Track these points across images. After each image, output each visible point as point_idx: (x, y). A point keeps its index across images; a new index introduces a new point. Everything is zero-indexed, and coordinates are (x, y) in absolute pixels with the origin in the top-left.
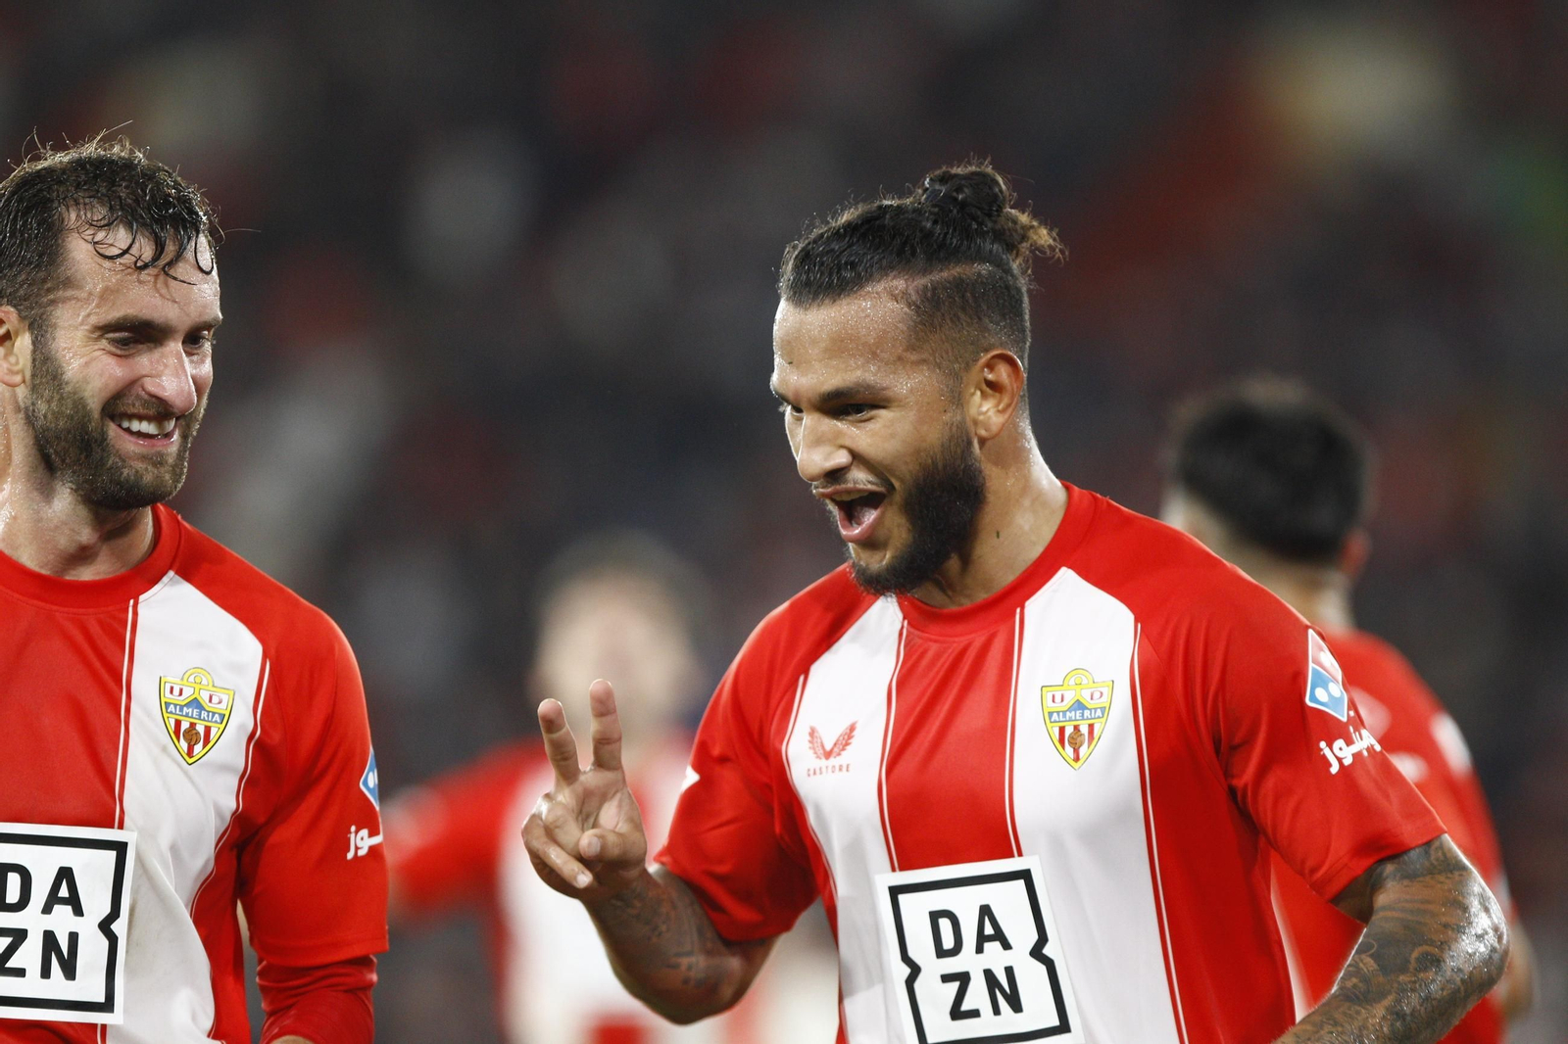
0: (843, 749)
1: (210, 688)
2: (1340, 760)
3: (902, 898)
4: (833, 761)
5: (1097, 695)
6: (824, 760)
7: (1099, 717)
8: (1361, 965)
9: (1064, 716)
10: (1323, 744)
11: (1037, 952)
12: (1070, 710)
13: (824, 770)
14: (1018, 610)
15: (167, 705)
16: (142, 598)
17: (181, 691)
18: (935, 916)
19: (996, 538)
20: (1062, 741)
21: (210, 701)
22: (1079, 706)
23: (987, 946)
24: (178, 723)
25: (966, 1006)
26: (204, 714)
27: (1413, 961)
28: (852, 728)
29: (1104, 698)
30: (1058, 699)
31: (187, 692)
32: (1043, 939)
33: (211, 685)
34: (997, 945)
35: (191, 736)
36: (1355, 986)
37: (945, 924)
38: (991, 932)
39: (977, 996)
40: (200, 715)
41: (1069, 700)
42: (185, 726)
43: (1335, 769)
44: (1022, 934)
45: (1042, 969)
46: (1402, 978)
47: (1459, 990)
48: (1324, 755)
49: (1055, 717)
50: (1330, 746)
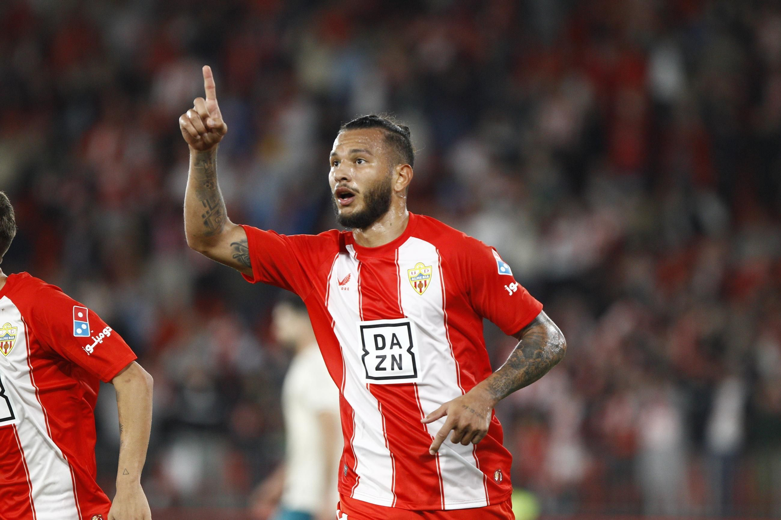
0: (346, 283)
2: (512, 290)
3: (364, 330)
5: (426, 271)
7: (428, 278)
10: (506, 286)
11: (409, 350)
12: (418, 276)
14: (396, 250)
18: (376, 336)
20: (415, 286)
22: (421, 275)
23: (394, 347)
25: (382, 366)
27: (535, 354)
28: (349, 276)
29: (429, 272)
30: (413, 273)
32: (411, 346)
34: (397, 347)
37: (380, 339)
38: (396, 342)
39: (387, 364)
41: (417, 273)
43: (511, 294)
44: (405, 344)
45: (410, 356)
46: (530, 361)
47: (548, 364)
48: (506, 290)
49: (413, 279)
50: (508, 286)
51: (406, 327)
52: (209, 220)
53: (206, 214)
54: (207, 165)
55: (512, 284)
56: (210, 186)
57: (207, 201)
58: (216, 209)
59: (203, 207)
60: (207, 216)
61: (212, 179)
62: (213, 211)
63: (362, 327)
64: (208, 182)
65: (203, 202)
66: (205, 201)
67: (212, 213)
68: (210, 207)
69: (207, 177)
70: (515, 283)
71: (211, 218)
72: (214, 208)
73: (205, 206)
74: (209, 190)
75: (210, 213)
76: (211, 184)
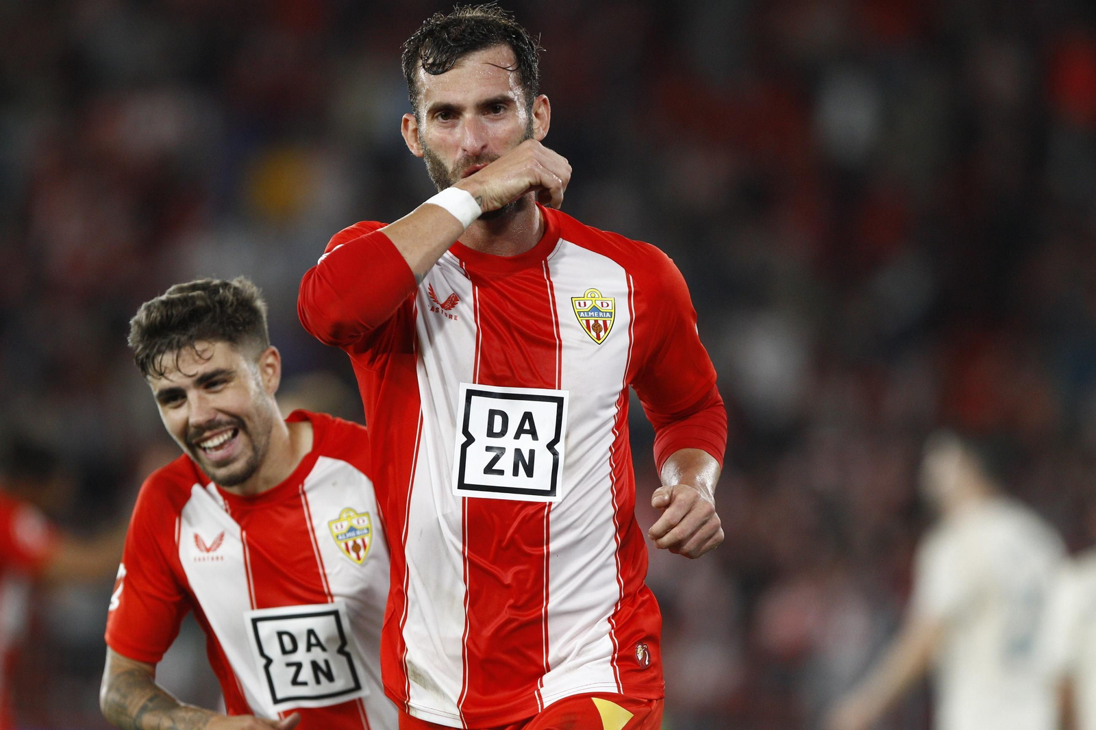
1: (600, 298)
15: (579, 313)
16: (548, 258)
17: (585, 303)
21: (602, 306)
24: (588, 322)
26: (601, 314)
31: (588, 303)
33: (600, 296)
35: (597, 328)
40: (599, 315)
42: (592, 323)
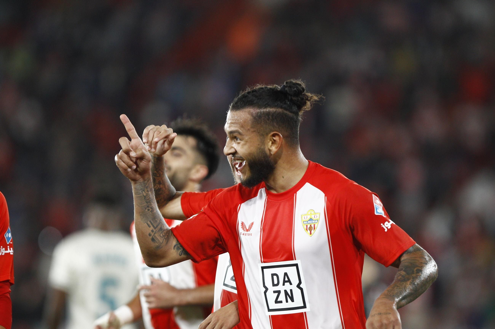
0: (250, 229)
2: (387, 228)
3: (264, 270)
4: (248, 232)
5: (316, 216)
6: (246, 232)
7: (316, 222)
8: (401, 273)
9: (307, 222)
10: (382, 224)
11: (298, 286)
12: (309, 221)
13: (246, 234)
18: (273, 275)
19: (283, 178)
20: (307, 230)
22: (311, 219)
23: (286, 284)
25: (279, 300)
27: (415, 271)
28: (252, 224)
29: (318, 217)
30: (306, 218)
32: (300, 282)
34: (288, 283)
36: (401, 278)
37: (275, 277)
38: (287, 280)
39: (282, 297)
41: (309, 218)
43: (386, 230)
44: (295, 281)
45: (300, 291)
46: (413, 275)
48: (383, 227)
49: (305, 223)
50: (384, 224)
51: (295, 267)
52: (155, 236)
53: (152, 233)
54: (145, 193)
55: (387, 223)
56: (151, 210)
57: (150, 221)
58: (159, 227)
59: (148, 227)
60: (152, 234)
61: (151, 205)
62: (156, 229)
63: (263, 268)
64: (148, 207)
65: (147, 223)
66: (149, 223)
67: (156, 231)
68: (153, 226)
69: (147, 203)
70: (389, 222)
71: (156, 235)
72: (157, 226)
73: (149, 226)
74: (151, 213)
75: (155, 231)
76: (151, 208)
